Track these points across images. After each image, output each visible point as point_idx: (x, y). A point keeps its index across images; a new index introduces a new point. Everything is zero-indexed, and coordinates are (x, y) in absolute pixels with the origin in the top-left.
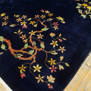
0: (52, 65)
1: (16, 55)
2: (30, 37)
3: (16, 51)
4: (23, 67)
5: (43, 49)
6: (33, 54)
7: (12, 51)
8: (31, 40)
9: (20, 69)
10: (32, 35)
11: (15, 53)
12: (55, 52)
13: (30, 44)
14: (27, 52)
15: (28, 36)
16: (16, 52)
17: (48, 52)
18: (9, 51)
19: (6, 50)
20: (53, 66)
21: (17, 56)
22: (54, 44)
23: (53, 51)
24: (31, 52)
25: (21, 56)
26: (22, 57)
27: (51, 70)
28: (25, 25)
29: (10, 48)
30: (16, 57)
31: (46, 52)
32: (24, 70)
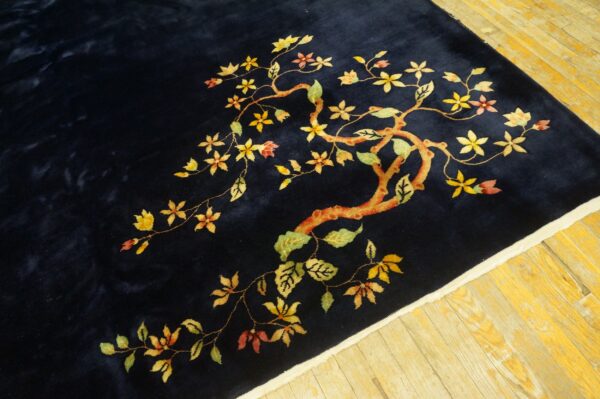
0: (470, 105)
1: (397, 199)
2: (329, 138)
3: (379, 193)
4: (458, 181)
5: (398, 115)
6: (411, 144)
7: (377, 204)
8: (344, 140)
9: (463, 191)
10: (322, 134)
11: (386, 198)
12: (425, 86)
13: (365, 147)
14: (398, 159)
15: (320, 145)
16: (386, 193)
17: (419, 104)
18: (370, 221)
19: (360, 230)
20: (476, 103)
21: (403, 195)
22: (388, 82)
23: (420, 90)
24: (402, 149)
25: (407, 182)
26: (412, 179)
27: (486, 111)
29: (354, 213)
30: (407, 198)
31: (415, 108)
32: (471, 181)
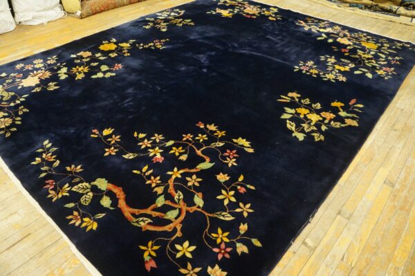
0: (221, 243)
1: (135, 220)
2: (171, 182)
3: (136, 211)
4: (152, 247)
5: (199, 207)
6: (176, 218)
7: (127, 211)
8: (171, 187)
9: (144, 251)
10: (174, 177)
11: (134, 215)
12: (229, 215)
13: (168, 197)
14: (163, 214)
15: (165, 179)
16: (137, 214)
17: (211, 215)
18: (119, 212)
19: (112, 208)
20: (223, 246)
21: (137, 222)
22: (227, 197)
23: (224, 213)
24: (171, 215)
25: (146, 222)
26: (149, 224)
27: (218, 253)
28: (158, 156)
29: (122, 204)
30: (136, 224)
31: (206, 214)
32: (154, 254)
